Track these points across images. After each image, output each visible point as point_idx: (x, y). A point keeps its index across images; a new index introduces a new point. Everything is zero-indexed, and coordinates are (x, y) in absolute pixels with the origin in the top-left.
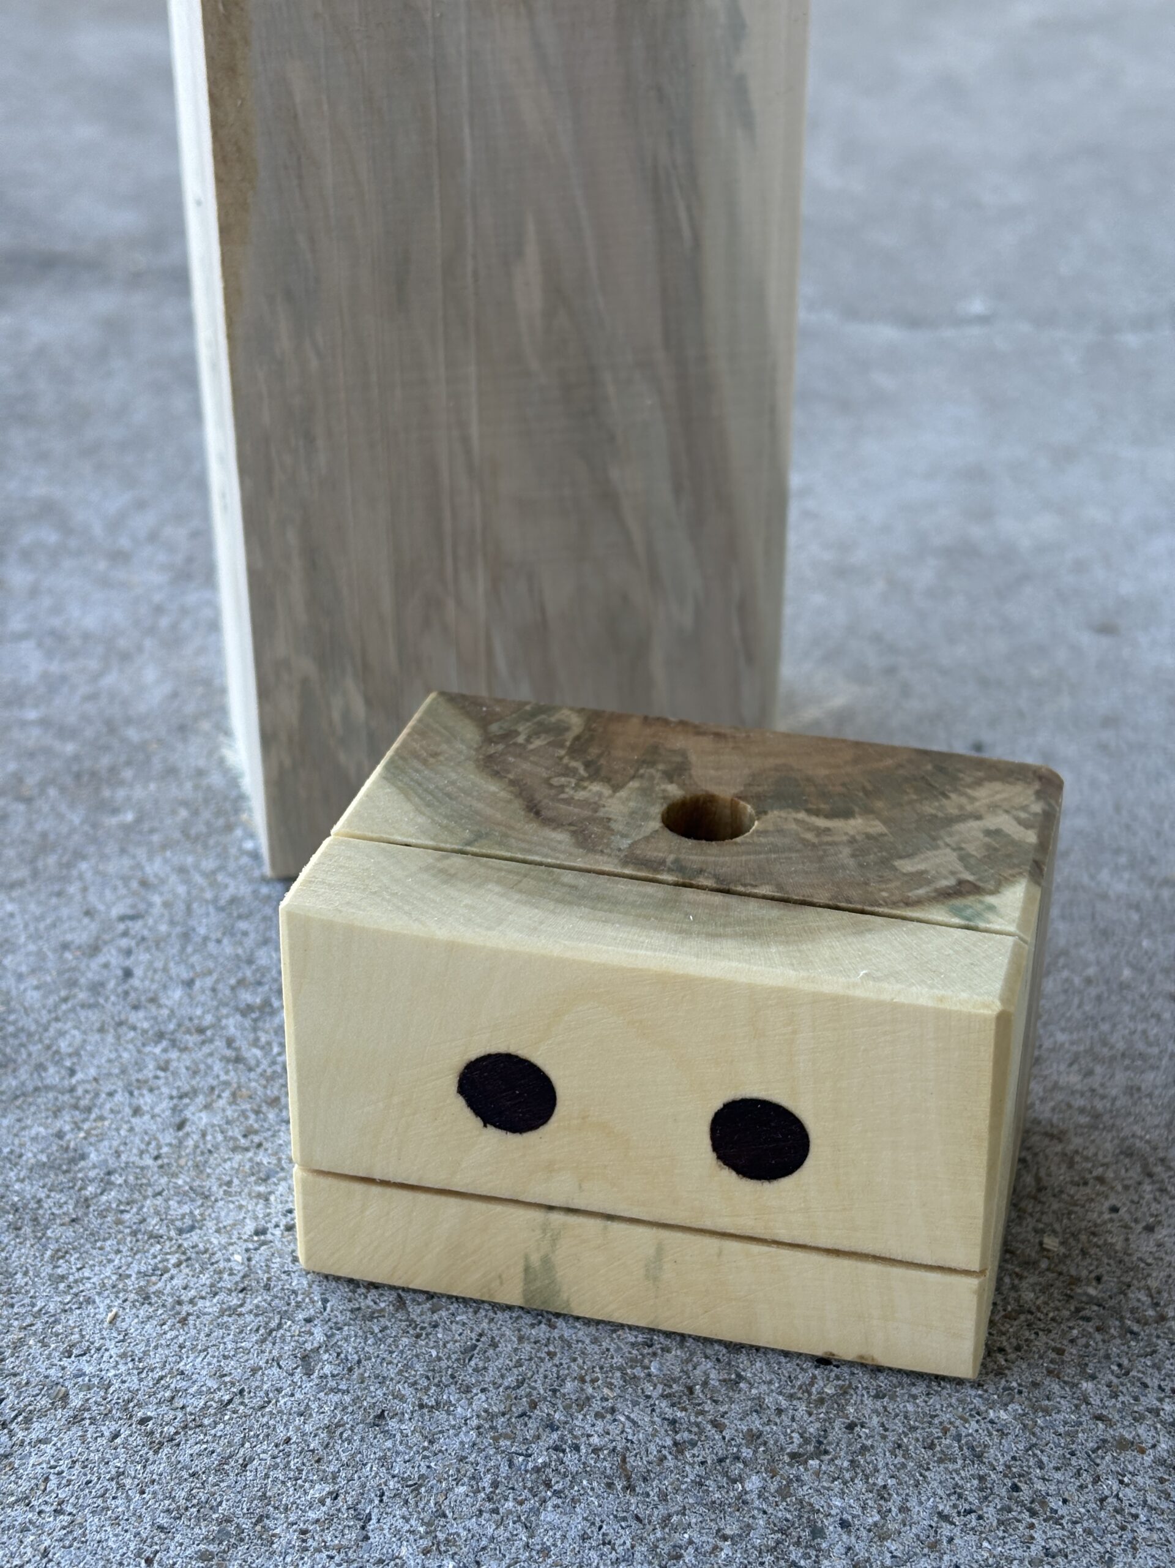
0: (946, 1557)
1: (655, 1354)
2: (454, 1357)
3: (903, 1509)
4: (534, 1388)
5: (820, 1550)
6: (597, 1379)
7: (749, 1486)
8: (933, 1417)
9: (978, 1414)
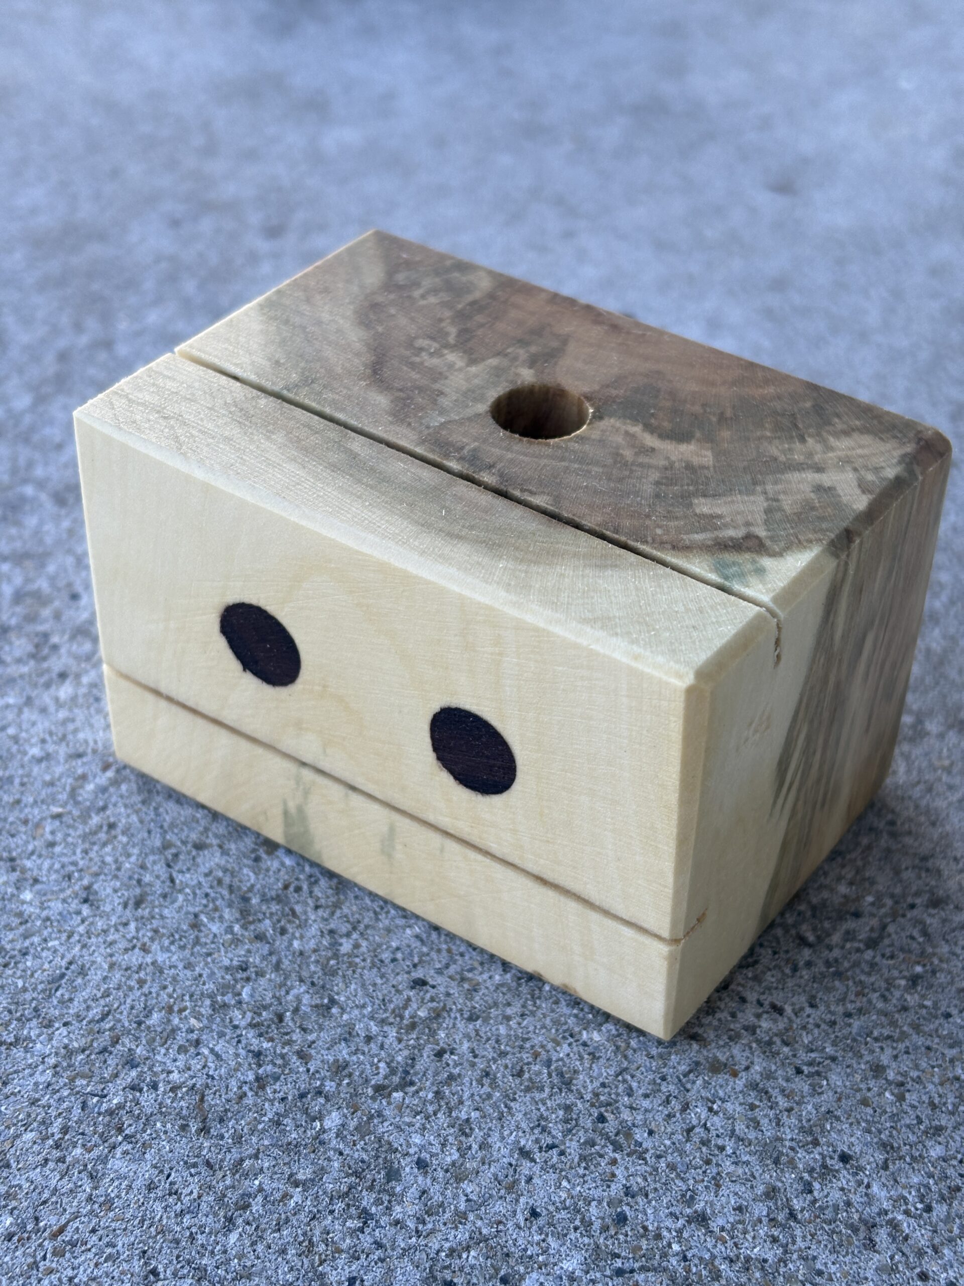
0: (522, 1200)
1: (248, 979)
2: (40, 987)
3: (483, 1146)
4: (119, 1021)
5: (393, 1195)
6: (185, 1009)
7: (327, 1124)
8: (525, 1040)
9: (572, 1036)
